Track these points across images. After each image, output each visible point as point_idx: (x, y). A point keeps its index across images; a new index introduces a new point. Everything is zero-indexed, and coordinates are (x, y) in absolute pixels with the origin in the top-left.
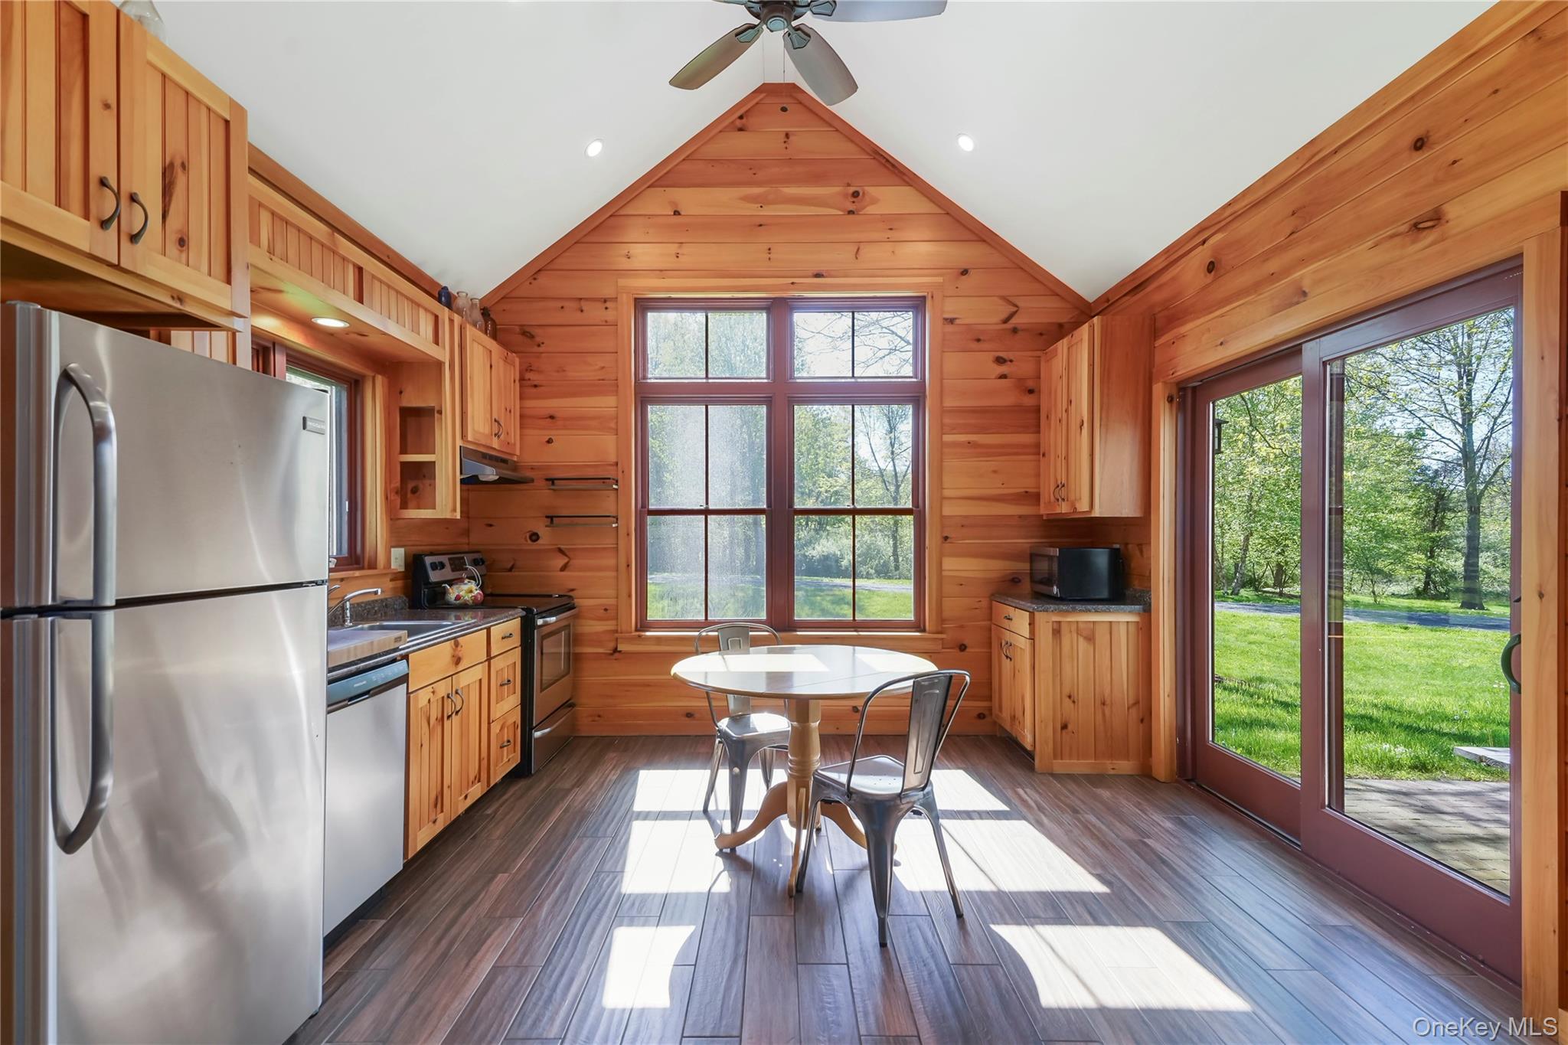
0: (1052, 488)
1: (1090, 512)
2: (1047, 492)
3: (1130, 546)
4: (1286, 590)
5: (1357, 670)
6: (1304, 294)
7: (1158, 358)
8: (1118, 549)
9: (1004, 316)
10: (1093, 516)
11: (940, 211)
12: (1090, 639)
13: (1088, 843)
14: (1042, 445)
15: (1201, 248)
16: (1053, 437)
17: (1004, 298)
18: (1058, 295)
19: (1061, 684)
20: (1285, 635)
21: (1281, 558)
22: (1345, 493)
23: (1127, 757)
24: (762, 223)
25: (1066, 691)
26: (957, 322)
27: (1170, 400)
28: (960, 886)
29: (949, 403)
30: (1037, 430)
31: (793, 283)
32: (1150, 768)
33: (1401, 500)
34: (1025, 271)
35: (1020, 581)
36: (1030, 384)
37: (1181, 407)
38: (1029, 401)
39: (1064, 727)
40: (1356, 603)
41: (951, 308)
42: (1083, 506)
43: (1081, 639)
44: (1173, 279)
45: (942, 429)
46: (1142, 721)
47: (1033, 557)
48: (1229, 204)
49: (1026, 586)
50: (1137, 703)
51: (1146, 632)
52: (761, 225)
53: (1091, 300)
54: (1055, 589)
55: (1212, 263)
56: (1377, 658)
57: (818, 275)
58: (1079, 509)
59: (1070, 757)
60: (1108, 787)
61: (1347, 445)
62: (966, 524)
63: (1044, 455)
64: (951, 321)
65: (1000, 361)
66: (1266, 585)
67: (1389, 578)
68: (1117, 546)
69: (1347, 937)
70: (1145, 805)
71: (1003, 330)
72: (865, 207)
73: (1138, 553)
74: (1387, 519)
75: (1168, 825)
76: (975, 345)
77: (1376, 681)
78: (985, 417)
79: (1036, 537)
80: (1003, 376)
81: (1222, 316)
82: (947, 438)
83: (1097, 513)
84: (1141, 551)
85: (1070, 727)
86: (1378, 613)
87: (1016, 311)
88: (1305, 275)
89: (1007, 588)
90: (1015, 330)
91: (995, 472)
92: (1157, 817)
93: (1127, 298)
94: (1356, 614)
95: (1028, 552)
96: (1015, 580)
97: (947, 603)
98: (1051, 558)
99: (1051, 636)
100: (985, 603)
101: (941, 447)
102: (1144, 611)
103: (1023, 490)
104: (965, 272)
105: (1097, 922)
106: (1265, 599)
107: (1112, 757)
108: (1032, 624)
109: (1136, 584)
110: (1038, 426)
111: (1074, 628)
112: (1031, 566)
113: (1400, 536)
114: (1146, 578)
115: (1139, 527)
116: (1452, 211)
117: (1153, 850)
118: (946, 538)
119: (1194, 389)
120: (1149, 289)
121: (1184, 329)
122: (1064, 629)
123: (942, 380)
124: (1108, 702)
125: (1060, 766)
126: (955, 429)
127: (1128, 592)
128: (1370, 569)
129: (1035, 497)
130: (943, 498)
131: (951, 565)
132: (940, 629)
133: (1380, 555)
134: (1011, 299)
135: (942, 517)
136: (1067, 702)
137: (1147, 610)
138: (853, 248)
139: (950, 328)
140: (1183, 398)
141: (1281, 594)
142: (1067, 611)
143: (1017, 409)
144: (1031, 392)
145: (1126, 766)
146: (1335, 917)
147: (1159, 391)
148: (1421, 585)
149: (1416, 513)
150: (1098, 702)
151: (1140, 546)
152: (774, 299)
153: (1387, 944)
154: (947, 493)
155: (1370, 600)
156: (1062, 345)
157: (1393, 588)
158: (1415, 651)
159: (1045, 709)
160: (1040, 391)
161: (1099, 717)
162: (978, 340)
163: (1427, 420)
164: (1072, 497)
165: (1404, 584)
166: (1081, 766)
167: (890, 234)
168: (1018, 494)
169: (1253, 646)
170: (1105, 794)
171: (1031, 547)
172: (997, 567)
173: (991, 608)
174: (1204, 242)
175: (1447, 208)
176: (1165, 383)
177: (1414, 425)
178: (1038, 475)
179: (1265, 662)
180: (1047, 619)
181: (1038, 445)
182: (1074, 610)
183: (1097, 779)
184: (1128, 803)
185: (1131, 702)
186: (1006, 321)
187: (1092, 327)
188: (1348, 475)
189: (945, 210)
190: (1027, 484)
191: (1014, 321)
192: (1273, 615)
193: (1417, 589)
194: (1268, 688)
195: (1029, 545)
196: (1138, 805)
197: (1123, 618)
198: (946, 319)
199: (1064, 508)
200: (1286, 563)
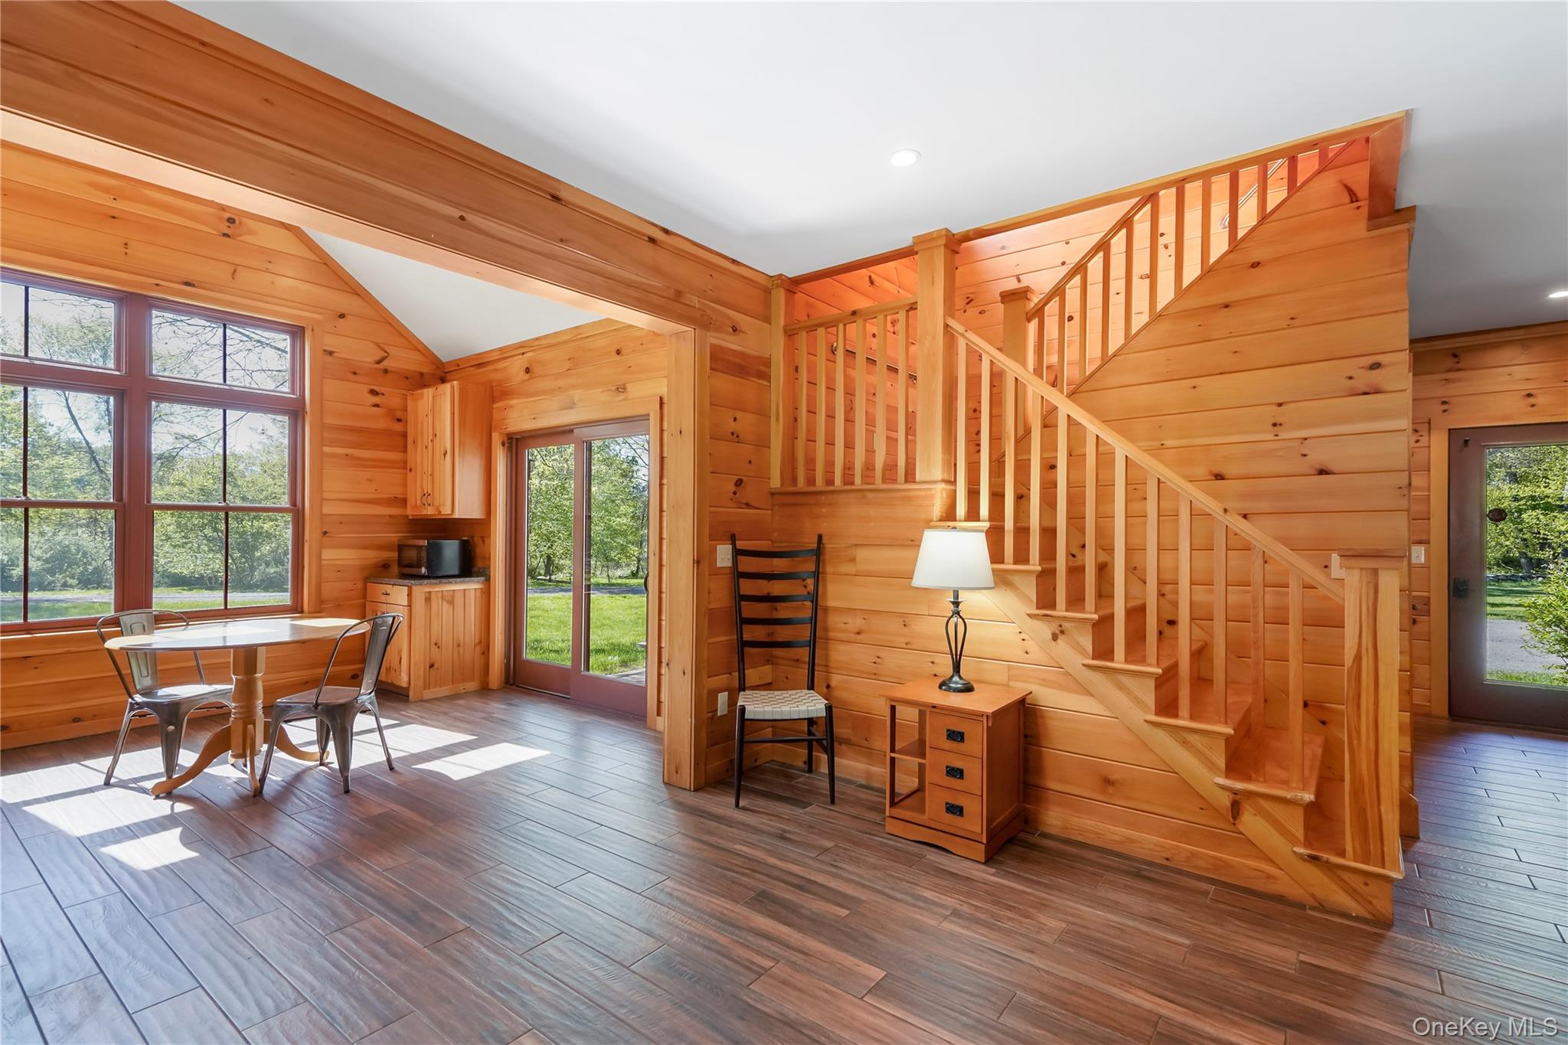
0: (419, 496)
1: (451, 514)
2: (414, 497)
3: (475, 538)
4: (553, 577)
5: (597, 627)
6: (574, 404)
7: (495, 415)
8: (468, 541)
9: (378, 358)
10: (454, 517)
11: (317, 259)
12: (451, 602)
13: (458, 724)
14: (409, 462)
15: (521, 356)
16: (418, 457)
17: (377, 344)
18: (419, 351)
19: (430, 636)
20: (554, 609)
21: (550, 551)
22: (592, 500)
23: (473, 680)
24: (115, 215)
25: (433, 641)
26: (335, 355)
27: (503, 444)
28: (394, 755)
29: (329, 420)
30: (405, 449)
31: (157, 285)
32: (488, 683)
33: (623, 509)
34: (394, 327)
35: (389, 566)
36: (399, 414)
37: (510, 449)
38: (398, 427)
39: (432, 666)
40: (598, 584)
41: (330, 342)
42: (446, 511)
43: (444, 603)
44: (505, 368)
45: (319, 442)
46: (483, 653)
47: (401, 548)
48: (537, 339)
49: (395, 569)
50: (480, 642)
51: (487, 594)
52: (114, 217)
53: (444, 361)
54: (423, 570)
55: (527, 368)
56: (609, 618)
57: (187, 284)
58: (443, 513)
59: (435, 687)
60: (463, 699)
61: (593, 468)
62: (343, 521)
63: (410, 470)
64: (331, 353)
65: (373, 392)
66: (540, 574)
67: (618, 565)
68: (466, 538)
69: (589, 723)
70: (488, 702)
71: (377, 369)
72: (241, 235)
73: (481, 543)
74: (616, 521)
75: (503, 706)
76: (352, 377)
77: (608, 633)
78: (361, 436)
79: (402, 532)
80: (377, 405)
81: (534, 401)
82: (326, 449)
83: (456, 515)
84: (484, 542)
85: (436, 666)
86: (610, 588)
87: (386, 357)
88: (576, 394)
89: (380, 572)
90: (386, 371)
91: (370, 480)
92: (496, 705)
93: (472, 368)
94: (597, 589)
95: (396, 543)
96: (385, 566)
97: (325, 587)
98: (419, 548)
99: (424, 602)
100: (360, 585)
101: (319, 459)
102: (486, 580)
103: (392, 496)
104: (342, 316)
105: (473, 749)
106: (539, 584)
107: (463, 681)
108: (409, 595)
109: (480, 564)
110: (405, 447)
111: (440, 595)
112: (399, 554)
113: (624, 534)
114: (487, 559)
115: (483, 525)
116: (629, 387)
117: (497, 718)
118: (325, 533)
119: (517, 439)
120: (488, 368)
121: (513, 402)
122: (433, 596)
123: (322, 400)
124: (462, 644)
125: (428, 694)
126: (333, 443)
127: (474, 570)
128: (606, 558)
129: (403, 502)
130: (323, 499)
131: (329, 555)
132: (318, 609)
133: (611, 548)
134: (382, 346)
135: (322, 515)
136: (434, 648)
137: (488, 580)
138: (230, 269)
139: (328, 358)
140: (511, 444)
141: (550, 580)
142: (436, 584)
143: (389, 433)
144: (399, 420)
145: (472, 686)
146: (586, 718)
147: (496, 438)
148: (635, 569)
149: (633, 517)
150: (455, 645)
151: (483, 538)
152: (131, 293)
153: (604, 721)
154: (326, 495)
155: (606, 581)
156: (428, 393)
157: (619, 572)
158: (629, 611)
159: (418, 655)
160: (406, 421)
161: (456, 655)
162: (355, 373)
163: (638, 451)
164: (437, 503)
165: (626, 569)
166: (444, 691)
167: (269, 266)
168: (389, 499)
169: (534, 619)
170: (462, 702)
171: (399, 540)
172: (372, 556)
173: (365, 588)
174: (523, 354)
175: (628, 385)
176: (500, 433)
177: (631, 454)
178: (405, 485)
179: (542, 629)
180: (421, 589)
181: (405, 462)
182: (441, 583)
183: (454, 697)
184: (477, 703)
185: (477, 641)
186: (379, 362)
187: (453, 387)
188: (594, 489)
189: (321, 259)
190: (396, 491)
191: (385, 364)
192: (546, 595)
193: (632, 572)
194: (546, 645)
195: (396, 539)
196: (483, 703)
197: (473, 586)
198: (325, 351)
199: (429, 511)
200: (554, 554)
